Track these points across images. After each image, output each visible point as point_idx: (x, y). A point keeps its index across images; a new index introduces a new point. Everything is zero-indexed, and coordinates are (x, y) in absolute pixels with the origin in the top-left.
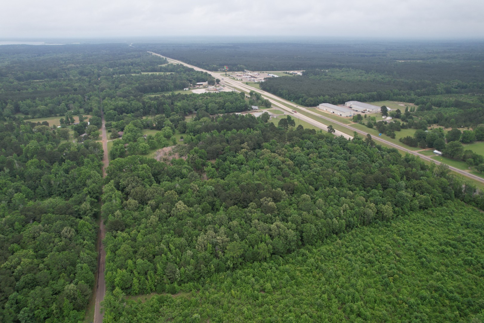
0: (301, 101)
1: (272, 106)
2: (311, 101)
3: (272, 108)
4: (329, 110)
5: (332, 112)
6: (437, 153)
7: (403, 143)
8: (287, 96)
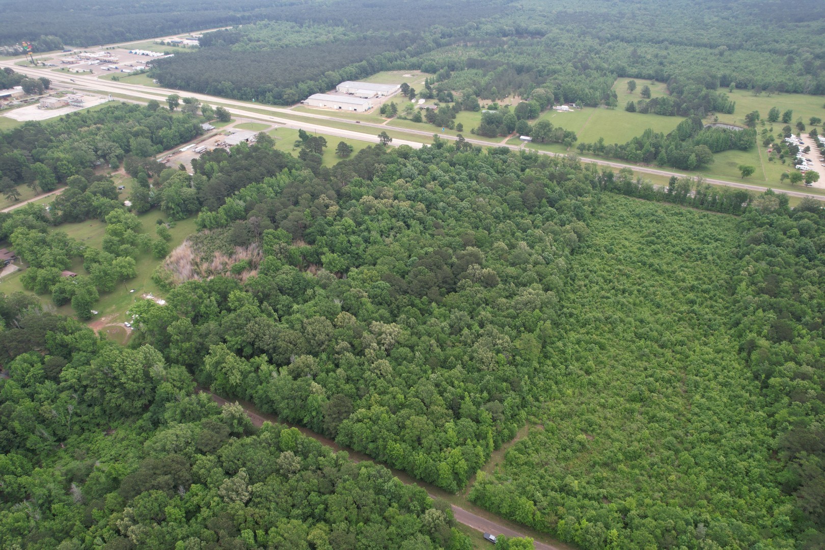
0: (271, 98)
1: (232, 118)
2: (294, 95)
3: (234, 121)
4: (329, 105)
5: (336, 107)
6: (525, 140)
7: (478, 134)
8: (235, 92)
